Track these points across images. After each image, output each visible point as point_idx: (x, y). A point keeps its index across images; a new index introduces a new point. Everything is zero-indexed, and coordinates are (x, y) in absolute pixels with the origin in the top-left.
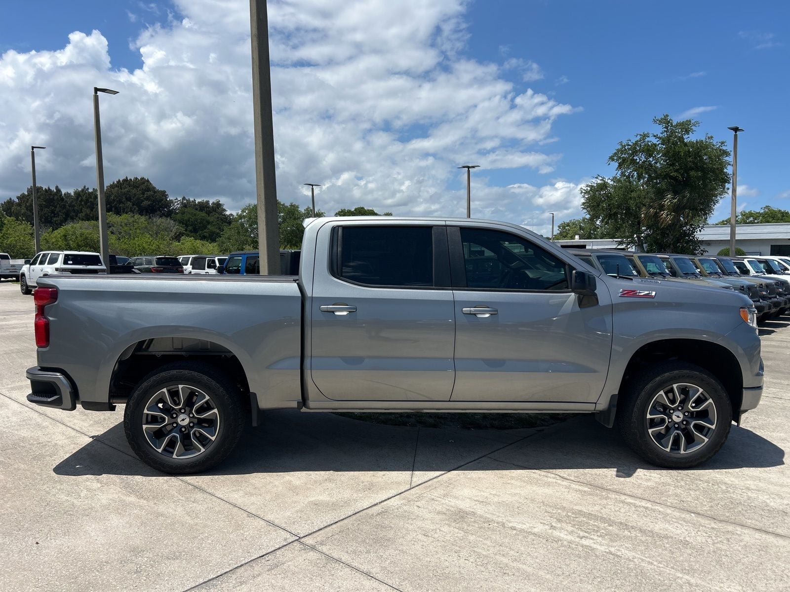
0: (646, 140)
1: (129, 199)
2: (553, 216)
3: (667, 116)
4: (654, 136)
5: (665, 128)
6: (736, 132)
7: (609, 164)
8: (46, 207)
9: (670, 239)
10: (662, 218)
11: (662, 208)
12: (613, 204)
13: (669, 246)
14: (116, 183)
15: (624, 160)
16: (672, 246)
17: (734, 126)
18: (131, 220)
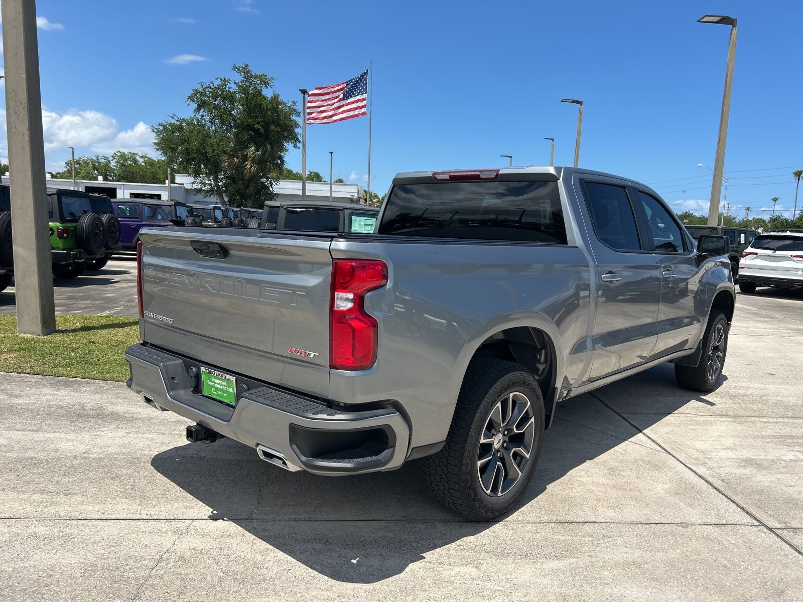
0: (227, 86)
2: (73, 152)
3: (248, 65)
4: (235, 83)
5: (244, 77)
6: (304, 95)
7: (189, 104)
9: (250, 191)
10: (246, 169)
11: (245, 158)
12: (192, 148)
13: (250, 198)
15: (204, 102)
16: (252, 197)
17: (303, 88)
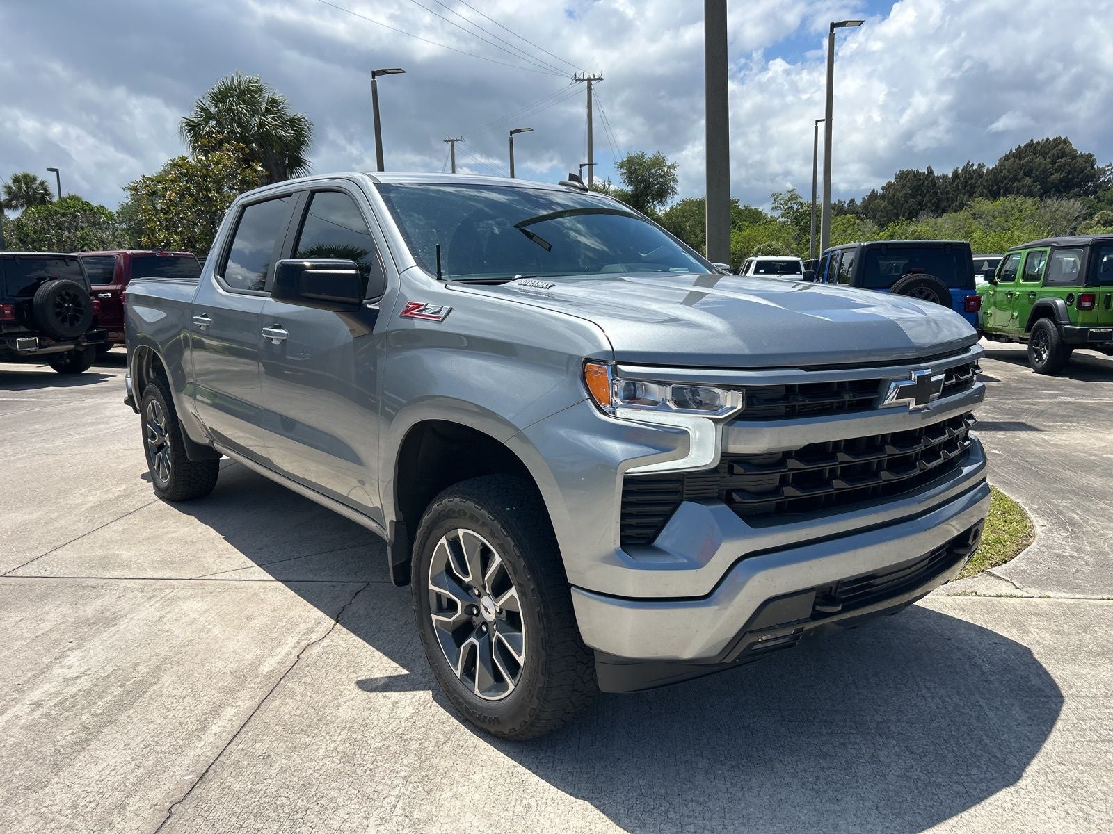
1: (1028, 174)
8: (913, 196)
14: (1014, 151)
18: (1009, 206)
